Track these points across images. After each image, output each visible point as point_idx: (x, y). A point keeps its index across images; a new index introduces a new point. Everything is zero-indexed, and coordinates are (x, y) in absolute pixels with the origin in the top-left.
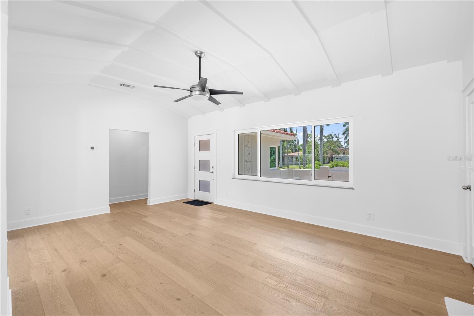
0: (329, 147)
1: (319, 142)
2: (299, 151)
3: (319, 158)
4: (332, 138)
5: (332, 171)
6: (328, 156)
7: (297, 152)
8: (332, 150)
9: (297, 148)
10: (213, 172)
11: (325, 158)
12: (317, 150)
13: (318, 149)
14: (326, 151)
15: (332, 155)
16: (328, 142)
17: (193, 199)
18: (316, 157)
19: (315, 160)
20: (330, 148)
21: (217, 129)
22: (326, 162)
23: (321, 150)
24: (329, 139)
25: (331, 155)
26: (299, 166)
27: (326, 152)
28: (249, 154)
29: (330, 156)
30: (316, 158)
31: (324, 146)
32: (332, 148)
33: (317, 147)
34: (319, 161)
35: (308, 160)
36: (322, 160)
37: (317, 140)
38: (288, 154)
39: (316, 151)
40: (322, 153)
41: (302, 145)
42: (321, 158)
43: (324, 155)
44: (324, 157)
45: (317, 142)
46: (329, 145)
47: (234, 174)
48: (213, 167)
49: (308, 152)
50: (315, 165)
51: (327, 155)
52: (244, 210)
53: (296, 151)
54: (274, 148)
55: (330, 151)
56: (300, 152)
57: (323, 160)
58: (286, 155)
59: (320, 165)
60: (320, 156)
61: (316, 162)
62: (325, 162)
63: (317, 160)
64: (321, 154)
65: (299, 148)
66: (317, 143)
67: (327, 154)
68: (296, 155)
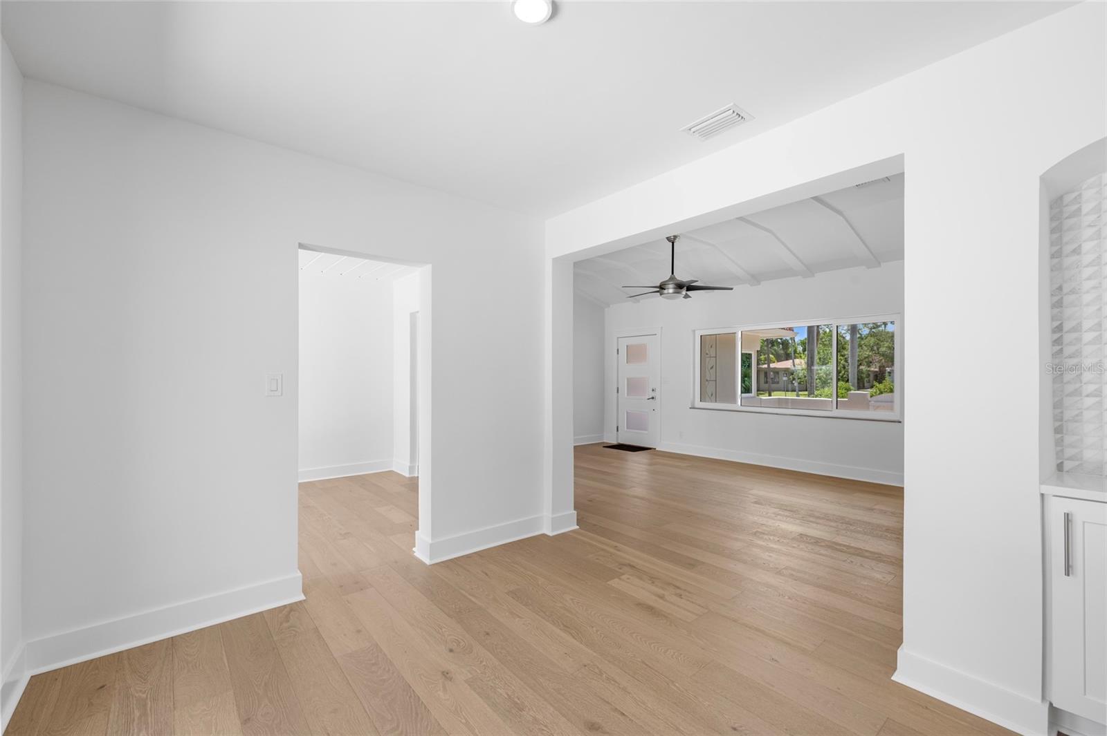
0: (875, 348)
1: (848, 337)
2: (795, 358)
3: (848, 375)
4: (883, 326)
5: (875, 401)
6: (872, 369)
7: (791, 361)
8: (883, 355)
9: (791, 350)
10: (653, 398)
11: (864, 376)
12: (842, 356)
13: (846, 353)
14: (865, 358)
15: (884, 367)
16: (871, 335)
17: (615, 442)
18: (840, 372)
19: (838, 380)
20: (878, 349)
21: (662, 328)
22: (866, 384)
23: (853, 356)
24: (874, 328)
25: (880, 367)
26: (795, 393)
27: (867, 360)
28: (712, 368)
29: (877, 370)
30: (841, 374)
31: (860, 346)
32: (883, 349)
33: (844, 348)
34: (848, 381)
35: (820, 379)
36: (856, 381)
37: (843, 332)
38: (769, 366)
39: (839, 358)
40: (857, 364)
41: (803, 343)
42: (854, 375)
43: (861, 367)
44: (860, 372)
45: (842, 337)
46: (874, 343)
47: (693, 402)
48: (653, 390)
49: (820, 359)
50: (839, 391)
51: (869, 366)
52: (715, 458)
53: (788, 357)
54: (750, 355)
55: (877, 358)
56: (797, 361)
57: (858, 379)
58: (766, 366)
59: (848, 390)
60: (850, 371)
61: (841, 383)
62: (864, 384)
63: (843, 381)
64: (852, 363)
65: (795, 351)
66: (841, 339)
67: (869, 364)
68: (789, 367)
